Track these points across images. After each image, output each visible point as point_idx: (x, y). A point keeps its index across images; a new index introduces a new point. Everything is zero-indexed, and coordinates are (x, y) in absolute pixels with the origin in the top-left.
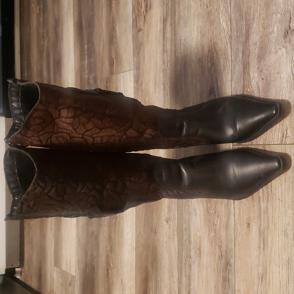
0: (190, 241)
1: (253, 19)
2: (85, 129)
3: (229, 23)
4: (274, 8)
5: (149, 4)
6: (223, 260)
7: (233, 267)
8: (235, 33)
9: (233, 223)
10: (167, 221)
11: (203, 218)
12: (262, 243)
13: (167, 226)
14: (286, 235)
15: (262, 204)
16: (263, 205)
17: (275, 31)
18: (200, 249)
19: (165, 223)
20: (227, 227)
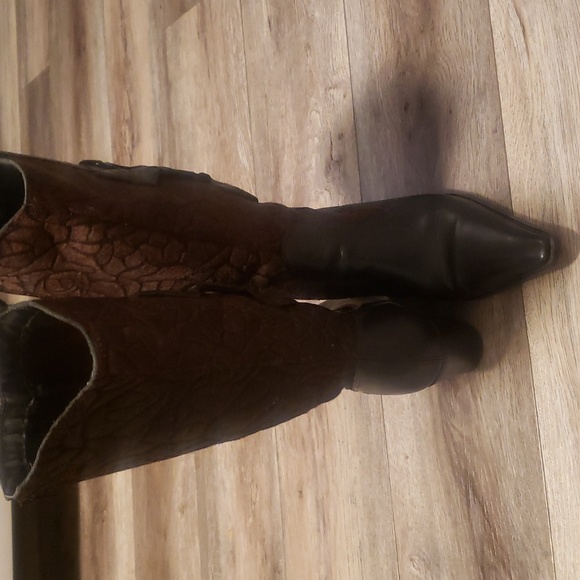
0: (218, 541)
1: (283, 148)
2: (125, 265)
3: (251, 158)
4: (308, 129)
5: (135, 136)
6: (269, 565)
7: (283, 573)
8: (261, 173)
9: (278, 493)
10: (183, 510)
11: (235, 495)
12: (321, 523)
13: (183, 520)
14: (354, 502)
15: (316, 453)
16: (318, 454)
17: (313, 166)
18: (233, 552)
19: (179, 514)
20: (270, 502)
